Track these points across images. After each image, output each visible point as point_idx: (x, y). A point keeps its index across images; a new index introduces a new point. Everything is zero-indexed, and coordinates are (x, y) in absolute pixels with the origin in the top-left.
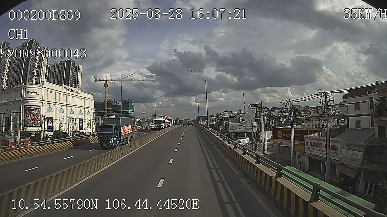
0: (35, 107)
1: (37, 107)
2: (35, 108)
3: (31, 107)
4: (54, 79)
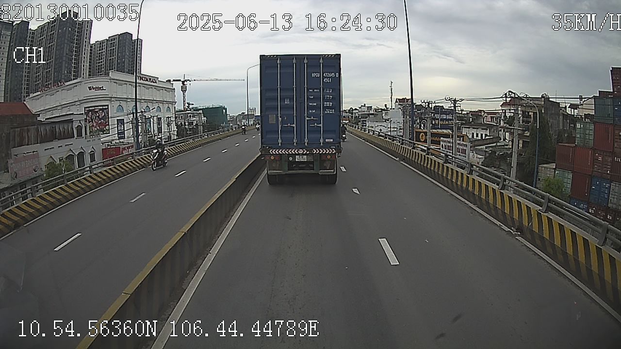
0: (101, 107)
1: (104, 107)
2: (100, 109)
3: (96, 108)
4: (100, 64)
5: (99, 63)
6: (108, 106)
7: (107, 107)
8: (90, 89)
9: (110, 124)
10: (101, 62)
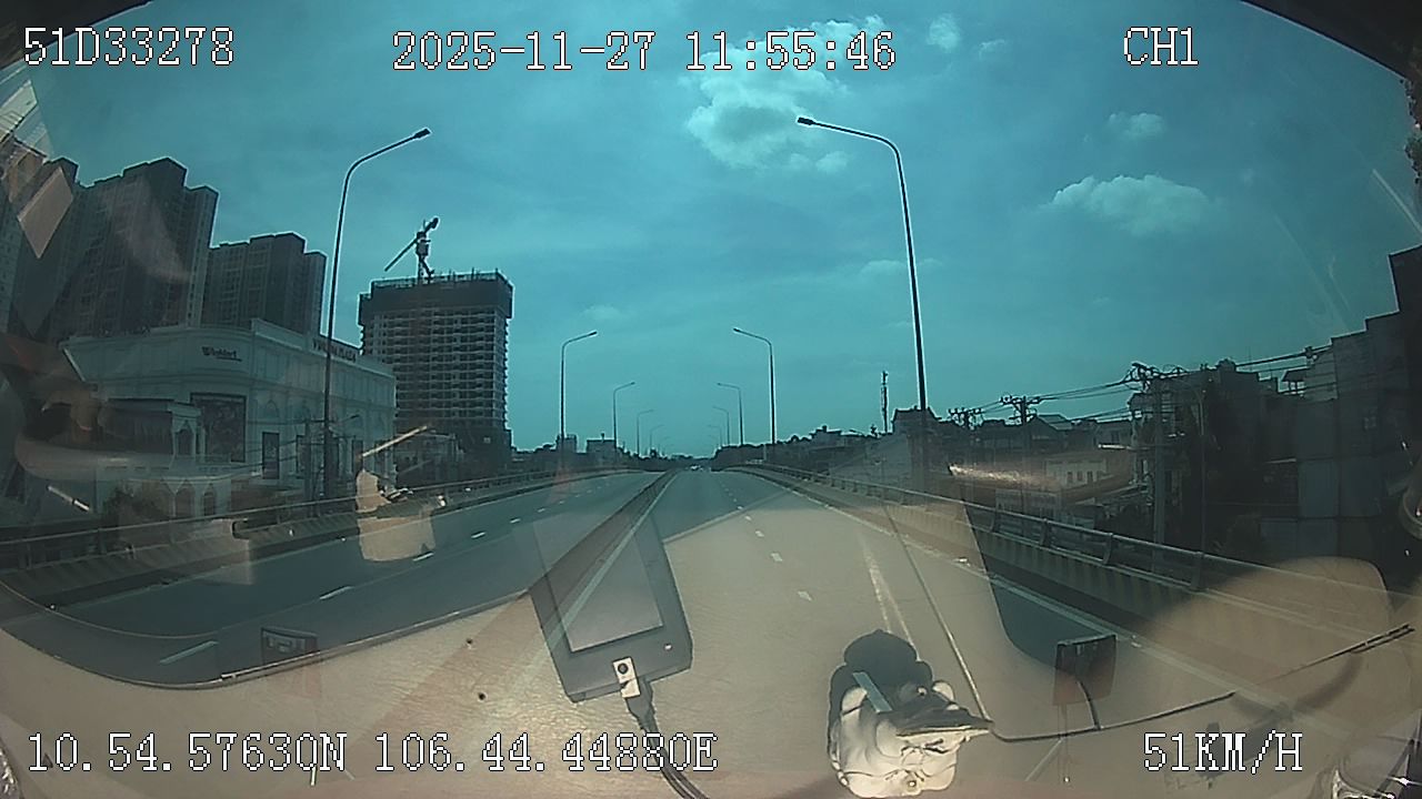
0: (230, 399)
1: (236, 400)
2: (227, 403)
3: (217, 398)
4: (229, 299)
5: (226, 296)
6: (245, 398)
7: (241, 400)
8: (206, 351)
9: (247, 440)
10: (232, 295)
